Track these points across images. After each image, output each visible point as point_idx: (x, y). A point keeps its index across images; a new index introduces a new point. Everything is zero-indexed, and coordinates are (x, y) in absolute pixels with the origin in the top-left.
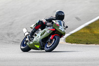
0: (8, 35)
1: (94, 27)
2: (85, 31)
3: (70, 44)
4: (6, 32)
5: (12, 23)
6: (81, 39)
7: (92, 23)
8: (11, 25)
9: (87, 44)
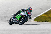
0: (5, 17)
1: (49, 13)
2: (45, 15)
3: (37, 22)
4: (4, 15)
5: (7, 11)
6: (42, 19)
7: (48, 11)
8: (6, 12)
9: (45, 22)
